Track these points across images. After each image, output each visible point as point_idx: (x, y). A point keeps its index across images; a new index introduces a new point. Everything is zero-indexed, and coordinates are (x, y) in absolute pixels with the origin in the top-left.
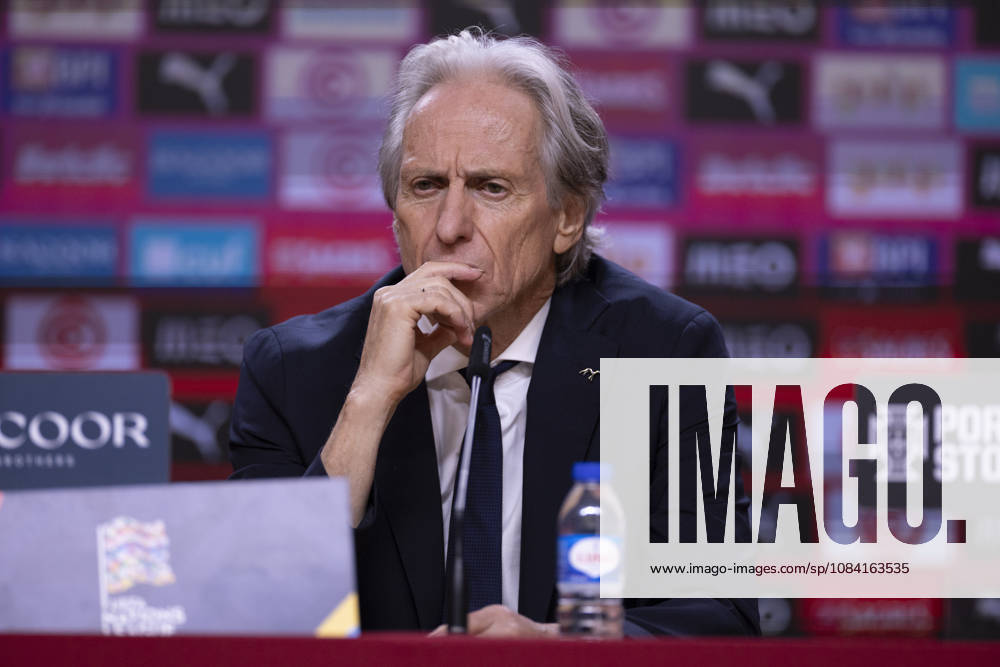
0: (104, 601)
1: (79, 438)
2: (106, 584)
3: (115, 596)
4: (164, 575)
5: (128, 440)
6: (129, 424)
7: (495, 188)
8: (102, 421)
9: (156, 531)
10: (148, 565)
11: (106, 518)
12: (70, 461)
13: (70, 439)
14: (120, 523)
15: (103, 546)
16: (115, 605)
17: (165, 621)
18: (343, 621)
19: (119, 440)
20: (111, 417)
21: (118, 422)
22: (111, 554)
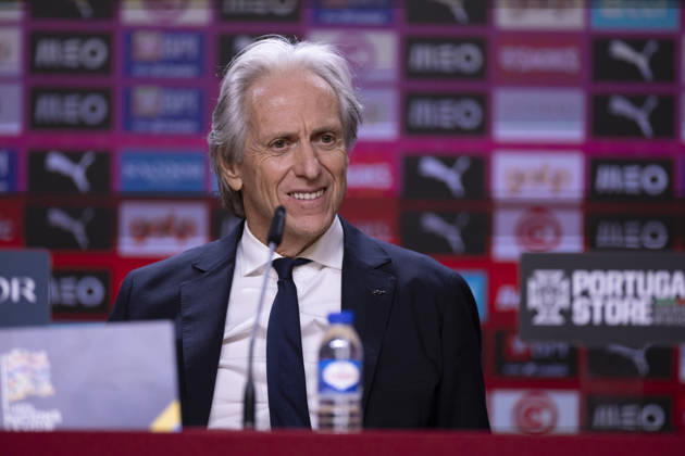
0: (6, 406)
2: (7, 396)
3: (13, 403)
4: (46, 389)
5: (22, 297)
6: (22, 286)
7: (327, 139)
8: (4, 285)
9: (41, 360)
10: (35, 381)
14: (16, 353)
15: (5, 369)
16: (13, 409)
17: (47, 421)
18: (169, 420)
19: (15, 296)
20: (9, 280)
21: (15, 284)
22: (10, 375)
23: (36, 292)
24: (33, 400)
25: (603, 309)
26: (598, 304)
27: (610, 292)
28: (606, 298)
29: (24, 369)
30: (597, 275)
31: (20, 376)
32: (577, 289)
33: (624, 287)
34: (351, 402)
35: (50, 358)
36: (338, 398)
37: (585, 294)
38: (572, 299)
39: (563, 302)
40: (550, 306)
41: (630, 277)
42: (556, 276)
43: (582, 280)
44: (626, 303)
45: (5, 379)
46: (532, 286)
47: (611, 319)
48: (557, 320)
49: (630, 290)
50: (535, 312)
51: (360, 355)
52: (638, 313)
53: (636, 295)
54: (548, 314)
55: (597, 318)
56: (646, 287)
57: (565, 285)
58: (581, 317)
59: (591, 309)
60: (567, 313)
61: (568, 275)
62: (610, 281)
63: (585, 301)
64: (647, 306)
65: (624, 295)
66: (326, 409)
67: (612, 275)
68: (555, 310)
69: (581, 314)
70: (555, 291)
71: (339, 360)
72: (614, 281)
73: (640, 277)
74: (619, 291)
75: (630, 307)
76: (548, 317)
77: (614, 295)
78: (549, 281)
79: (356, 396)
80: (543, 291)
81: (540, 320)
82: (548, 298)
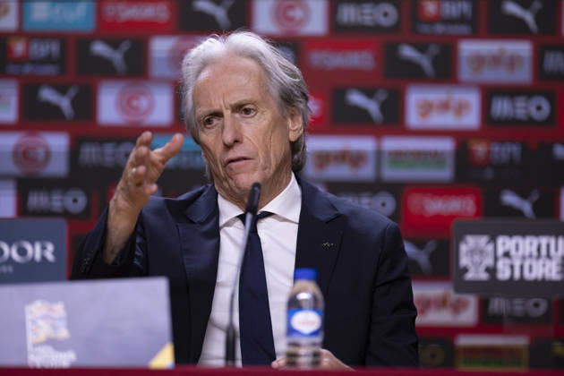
0: (30, 348)
1: (15, 256)
2: (31, 338)
3: (36, 345)
4: (63, 333)
5: (43, 258)
6: (44, 248)
7: (247, 111)
8: (28, 247)
9: (59, 309)
10: (55, 328)
11: (31, 301)
12: (10, 269)
13: (10, 258)
14: (38, 304)
15: (29, 317)
16: (36, 350)
17: (64, 359)
18: (164, 359)
19: (38, 257)
20: (33, 244)
21: (38, 247)
22: (34, 322)
23: (54, 253)
24: (53, 343)
25: (522, 267)
26: (517, 264)
27: (527, 253)
28: (524, 258)
29: (45, 317)
30: (517, 240)
31: (41, 323)
32: (500, 251)
33: (539, 249)
34: (314, 344)
35: (67, 308)
36: (304, 341)
37: (507, 254)
38: (496, 259)
39: (489, 261)
40: (477, 265)
41: (544, 240)
42: (483, 240)
43: (505, 243)
44: (541, 262)
45: (29, 325)
46: (464, 248)
47: (528, 276)
48: (484, 276)
49: (544, 252)
50: (466, 270)
51: (321, 305)
52: (550, 271)
53: (549, 256)
54: (477, 272)
55: (517, 275)
56: (557, 249)
57: (490, 248)
58: (504, 274)
59: (512, 267)
60: (492, 271)
61: (493, 239)
62: (528, 244)
63: (507, 261)
64: (558, 265)
65: (539, 256)
66: (293, 350)
67: (528, 240)
68: (482, 268)
69: (504, 272)
70: (482, 252)
71: (305, 309)
72: (531, 244)
73: (552, 241)
74: (535, 253)
75: (544, 265)
76: (476, 274)
77: (531, 256)
78: (477, 243)
79: (318, 339)
80: (472, 252)
81: (470, 276)
82: (477, 258)
